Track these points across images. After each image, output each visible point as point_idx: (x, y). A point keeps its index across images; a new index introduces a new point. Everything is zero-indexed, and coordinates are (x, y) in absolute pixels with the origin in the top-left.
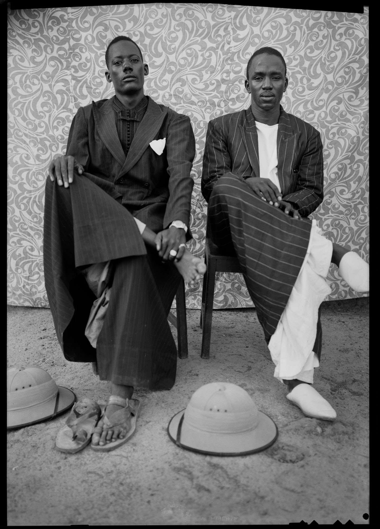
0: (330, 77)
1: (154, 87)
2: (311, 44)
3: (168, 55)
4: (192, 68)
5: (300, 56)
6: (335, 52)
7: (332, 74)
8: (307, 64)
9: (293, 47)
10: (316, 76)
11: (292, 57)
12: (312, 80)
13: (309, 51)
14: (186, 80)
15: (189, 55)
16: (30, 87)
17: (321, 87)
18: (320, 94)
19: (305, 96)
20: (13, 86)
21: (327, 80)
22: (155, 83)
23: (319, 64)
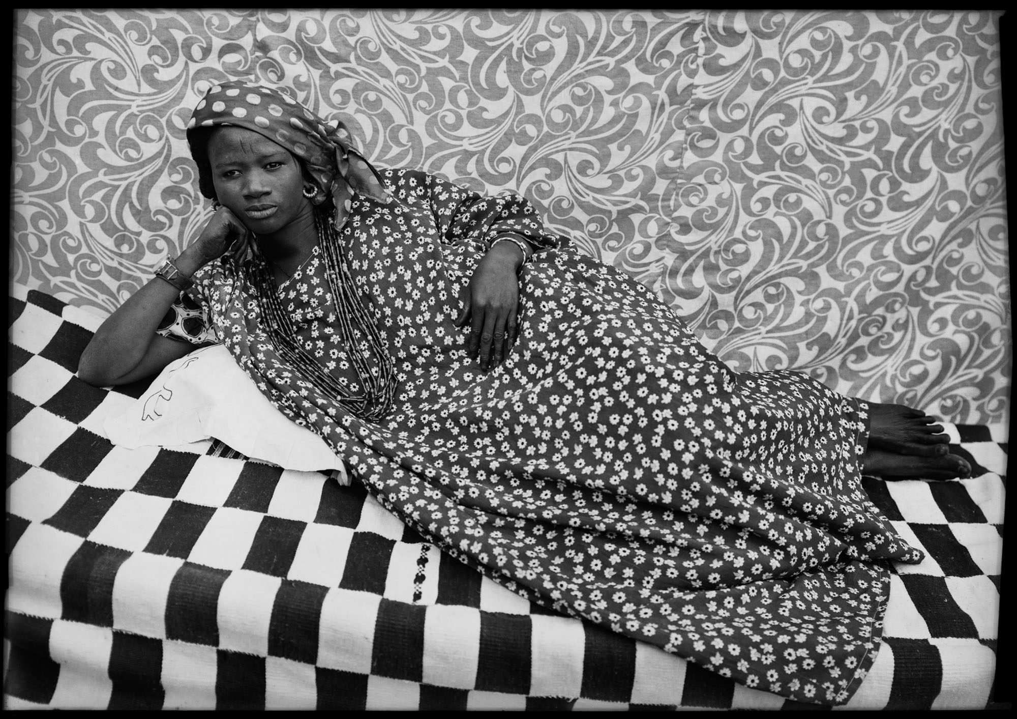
0: (956, 181)
1: (475, 175)
2: (916, 91)
3: (522, 97)
4: (583, 134)
5: (880, 122)
6: (975, 117)
7: (964, 172)
8: (895, 143)
9: (864, 98)
10: (918, 175)
11: (857, 124)
12: (905, 186)
13: (905, 110)
14: (562, 163)
15: (579, 100)
16: (136, 147)
17: (928, 203)
18: (924, 223)
19: (879, 224)
20: (87, 140)
21: (947, 188)
22: (479, 162)
23: (930, 144)
